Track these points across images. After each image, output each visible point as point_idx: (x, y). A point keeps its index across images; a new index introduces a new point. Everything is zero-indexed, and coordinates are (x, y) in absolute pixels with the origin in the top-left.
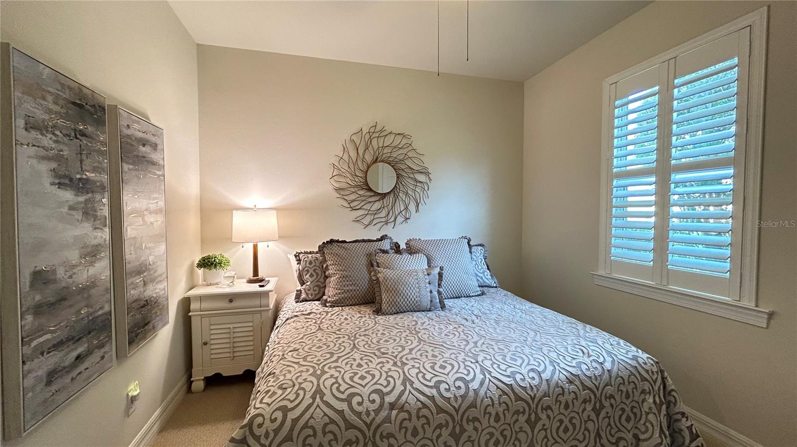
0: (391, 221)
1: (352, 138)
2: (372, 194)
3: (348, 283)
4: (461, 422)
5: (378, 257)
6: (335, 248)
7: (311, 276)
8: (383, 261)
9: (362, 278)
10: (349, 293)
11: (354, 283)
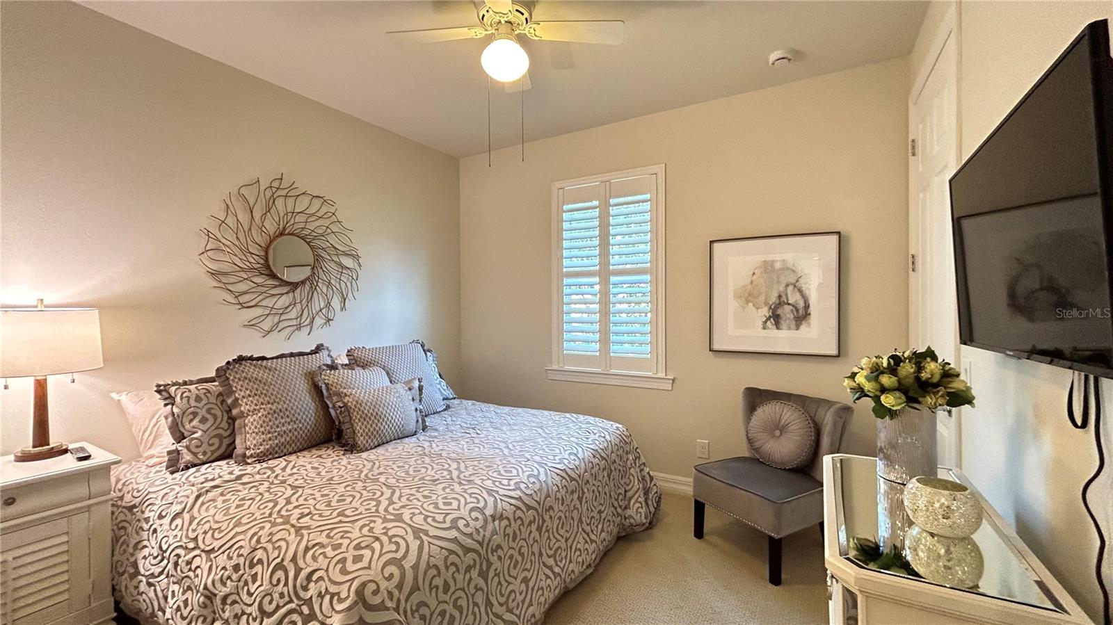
0: (305, 324)
1: (241, 193)
2: (277, 284)
3: (283, 421)
4: (487, 556)
5: (325, 375)
6: (249, 370)
7: (203, 420)
8: (336, 381)
9: (305, 409)
10: (288, 435)
11: (294, 419)
